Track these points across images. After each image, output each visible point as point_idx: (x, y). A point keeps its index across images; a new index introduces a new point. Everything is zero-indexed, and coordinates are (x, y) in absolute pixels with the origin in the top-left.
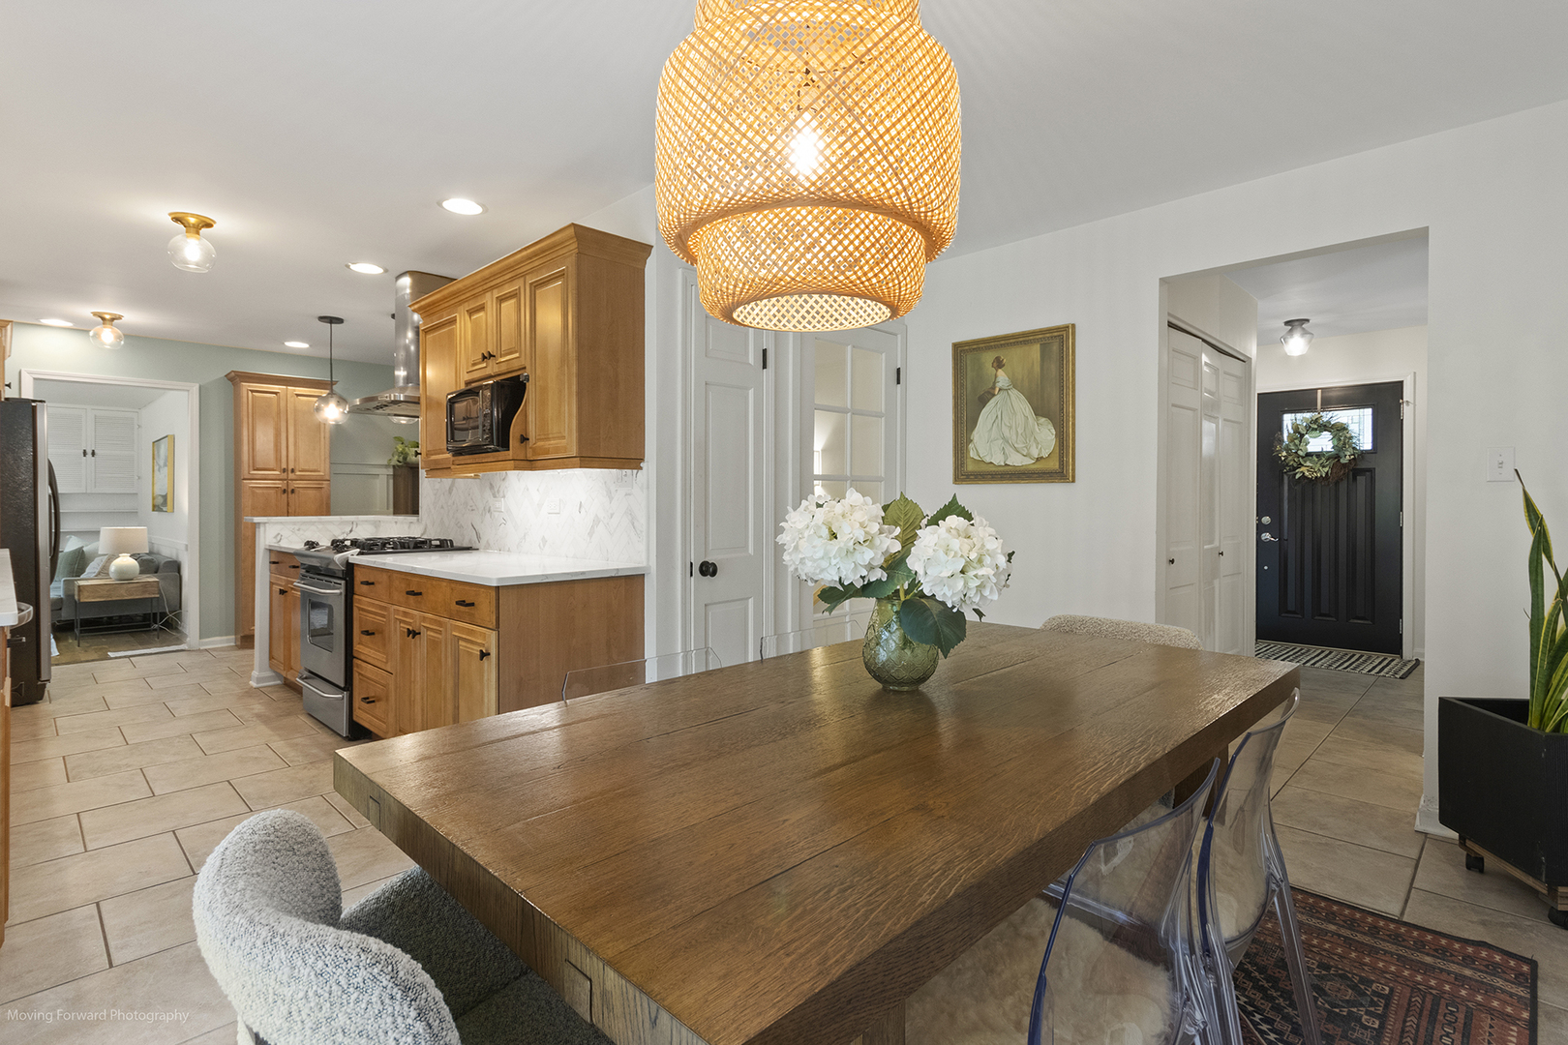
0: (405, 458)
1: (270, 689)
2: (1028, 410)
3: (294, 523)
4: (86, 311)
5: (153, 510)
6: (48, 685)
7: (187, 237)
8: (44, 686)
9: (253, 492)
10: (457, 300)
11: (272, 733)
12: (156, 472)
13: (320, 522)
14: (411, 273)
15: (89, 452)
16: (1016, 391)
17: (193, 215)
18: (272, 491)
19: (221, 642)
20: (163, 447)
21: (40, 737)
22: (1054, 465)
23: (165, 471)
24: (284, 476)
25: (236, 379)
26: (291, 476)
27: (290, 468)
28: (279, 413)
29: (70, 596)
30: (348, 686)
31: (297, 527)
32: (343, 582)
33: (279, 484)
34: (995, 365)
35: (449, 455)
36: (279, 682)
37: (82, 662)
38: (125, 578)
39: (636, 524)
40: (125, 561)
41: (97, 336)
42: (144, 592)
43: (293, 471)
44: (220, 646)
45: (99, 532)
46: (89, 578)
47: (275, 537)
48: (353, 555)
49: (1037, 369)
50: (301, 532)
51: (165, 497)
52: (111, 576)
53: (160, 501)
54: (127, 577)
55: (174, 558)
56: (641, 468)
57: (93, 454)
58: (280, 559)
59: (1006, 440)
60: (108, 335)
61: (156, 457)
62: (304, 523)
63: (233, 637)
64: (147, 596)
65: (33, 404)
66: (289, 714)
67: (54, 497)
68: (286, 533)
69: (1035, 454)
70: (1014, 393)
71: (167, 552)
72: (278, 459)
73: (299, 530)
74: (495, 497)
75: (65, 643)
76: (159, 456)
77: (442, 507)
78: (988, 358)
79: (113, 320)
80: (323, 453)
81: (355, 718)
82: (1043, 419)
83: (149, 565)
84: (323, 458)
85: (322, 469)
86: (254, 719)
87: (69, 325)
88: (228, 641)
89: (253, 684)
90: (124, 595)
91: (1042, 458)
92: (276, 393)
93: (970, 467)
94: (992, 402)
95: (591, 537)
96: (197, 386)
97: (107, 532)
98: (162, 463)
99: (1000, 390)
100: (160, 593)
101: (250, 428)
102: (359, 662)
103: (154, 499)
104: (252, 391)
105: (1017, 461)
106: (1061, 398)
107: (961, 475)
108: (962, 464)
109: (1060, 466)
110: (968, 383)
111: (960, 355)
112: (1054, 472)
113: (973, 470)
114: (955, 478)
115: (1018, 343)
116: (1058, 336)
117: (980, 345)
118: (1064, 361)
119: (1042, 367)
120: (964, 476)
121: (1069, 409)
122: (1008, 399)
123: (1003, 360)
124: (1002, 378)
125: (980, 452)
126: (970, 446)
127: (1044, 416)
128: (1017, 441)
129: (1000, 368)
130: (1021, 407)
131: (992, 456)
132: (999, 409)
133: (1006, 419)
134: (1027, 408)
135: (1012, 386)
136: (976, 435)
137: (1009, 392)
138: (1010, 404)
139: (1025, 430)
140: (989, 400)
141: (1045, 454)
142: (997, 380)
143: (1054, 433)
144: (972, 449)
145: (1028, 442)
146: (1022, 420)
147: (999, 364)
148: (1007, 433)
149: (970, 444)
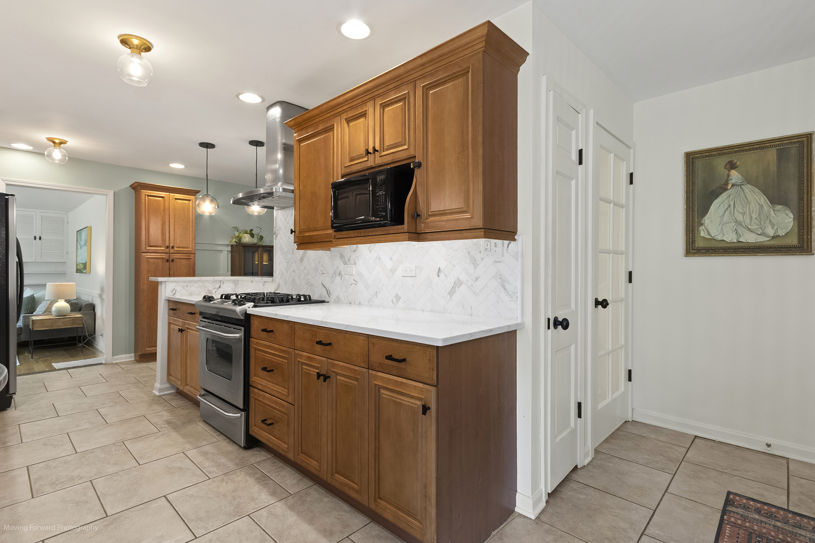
0: (240, 240)
1: (168, 397)
2: (763, 200)
3: (184, 282)
4: (42, 137)
5: (77, 272)
6: (14, 396)
7: (132, 57)
8: (11, 398)
9: (148, 261)
10: (333, 113)
11: (183, 440)
12: (79, 250)
13: (200, 281)
14: (281, 103)
15: (38, 237)
16: (750, 186)
17: (137, 37)
18: (160, 261)
19: (126, 358)
20: (84, 235)
21: (9, 444)
22: (794, 241)
23: (85, 248)
24: (167, 250)
25: (137, 187)
26: (172, 251)
27: (171, 245)
28: (164, 210)
29: (26, 326)
30: (246, 409)
31: (186, 285)
32: (243, 328)
33: (164, 256)
34: (727, 167)
35: (331, 231)
36: (173, 391)
37: (36, 373)
38: (61, 314)
39: (507, 286)
40: (62, 304)
41: (49, 156)
42: (74, 323)
43: (173, 247)
44: (125, 360)
45: (45, 285)
46: (38, 315)
47: (172, 291)
48: (249, 307)
49: (773, 168)
50: (189, 288)
51: (85, 265)
52: (53, 313)
53: (81, 266)
54: (62, 314)
55: (91, 301)
56: (515, 240)
57: (40, 238)
58: (175, 307)
59: (738, 223)
60: (57, 154)
61: (79, 240)
62: (190, 281)
63: (133, 354)
64: (75, 326)
65: (6, 197)
66: (190, 421)
67: (20, 264)
68: (179, 288)
69: (771, 232)
70: (748, 188)
71: (86, 298)
72: (164, 240)
73: (187, 286)
74: (345, 263)
75: (23, 356)
76: (81, 239)
77: (294, 271)
78: (720, 163)
79: (61, 143)
80: (191, 236)
81: (251, 433)
82: (779, 207)
83: (76, 306)
84: (191, 239)
85: (191, 246)
86: (166, 426)
87: (30, 148)
88: (130, 357)
89: (157, 394)
90: (62, 326)
91: (778, 236)
92: (162, 197)
93: (700, 244)
94: (724, 195)
95: (451, 296)
96: (113, 192)
97: (50, 286)
98: (83, 243)
99: (733, 185)
100: (83, 324)
101: (147, 219)
102: (256, 390)
103: (77, 265)
104: (148, 196)
105: (750, 238)
106: (800, 190)
107: (693, 250)
108: (693, 242)
109: (799, 243)
110: (699, 181)
111: (693, 161)
112: (795, 247)
113: (704, 246)
114: (687, 252)
115: (753, 149)
116: (798, 142)
117: (713, 153)
118: (805, 161)
119: (779, 167)
120: (696, 251)
121: (811, 198)
122: (741, 192)
123: (736, 163)
124: (735, 176)
125: (711, 232)
126: (701, 228)
127: (779, 204)
128: (751, 223)
129: (733, 169)
130: (756, 197)
131: (724, 235)
132: (732, 200)
133: (739, 208)
134: (762, 199)
135: (745, 182)
136: (707, 220)
137: (743, 186)
138: (743, 196)
139: (759, 215)
140: (721, 194)
141: (782, 233)
142: (730, 178)
143: (792, 217)
144: (703, 230)
145: (763, 223)
146: (756, 207)
147: (732, 166)
148: (740, 217)
149: (700, 226)
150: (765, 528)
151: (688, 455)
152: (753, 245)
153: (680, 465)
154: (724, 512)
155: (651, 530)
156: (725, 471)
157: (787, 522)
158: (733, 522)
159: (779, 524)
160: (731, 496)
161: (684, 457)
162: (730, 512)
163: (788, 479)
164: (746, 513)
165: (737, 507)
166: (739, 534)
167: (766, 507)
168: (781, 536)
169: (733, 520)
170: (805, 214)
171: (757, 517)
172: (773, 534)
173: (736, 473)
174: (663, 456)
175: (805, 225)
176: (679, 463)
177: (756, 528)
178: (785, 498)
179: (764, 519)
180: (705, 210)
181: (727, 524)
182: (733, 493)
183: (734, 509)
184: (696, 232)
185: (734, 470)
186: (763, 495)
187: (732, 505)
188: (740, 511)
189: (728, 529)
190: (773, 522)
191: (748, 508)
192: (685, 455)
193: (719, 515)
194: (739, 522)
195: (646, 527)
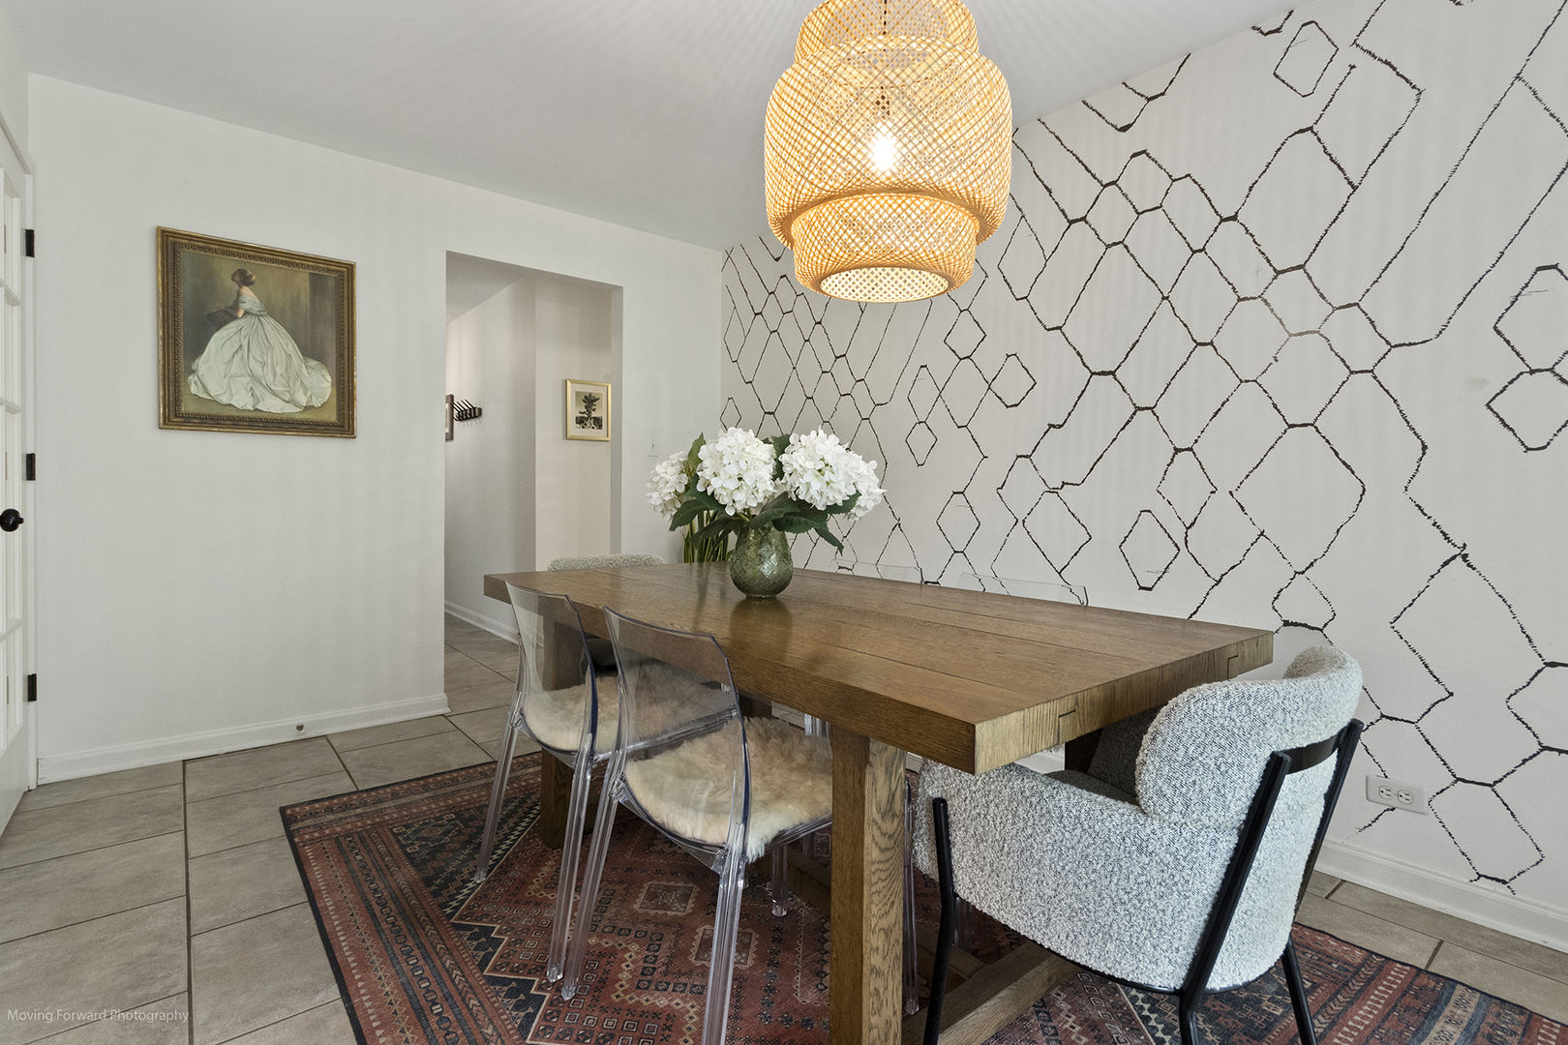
2: (291, 347)
16: (272, 321)
22: (331, 416)
34: (237, 278)
49: (305, 300)
59: (252, 375)
69: (303, 400)
70: (269, 323)
82: (314, 363)
91: (313, 407)
93: (189, 407)
94: (231, 328)
99: (246, 313)
105: (274, 406)
106: (340, 343)
107: (176, 416)
108: (177, 402)
109: (338, 419)
110: (186, 291)
111: (174, 250)
112: (333, 425)
113: (197, 412)
114: (164, 420)
115: (276, 261)
116: (337, 271)
117: (212, 246)
118: (346, 302)
119: (312, 301)
120: (181, 420)
121: (353, 357)
122: (260, 326)
123: (251, 276)
124: (249, 298)
125: (209, 387)
126: (191, 377)
127: (314, 359)
128: (274, 382)
129: (247, 285)
130: (281, 340)
131: (232, 396)
132: (245, 337)
133: (256, 352)
134: (290, 345)
135: (265, 313)
136: (202, 364)
137: (261, 319)
138: (262, 332)
139: (286, 371)
140: (226, 323)
141: (317, 403)
142: (242, 298)
143: (330, 380)
144: (195, 382)
145: (291, 385)
146: (282, 357)
147: (244, 279)
148: (258, 370)
149: (189, 375)
150: (348, 823)
151: (189, 792)
152: (278, 417)
153: (185, 811)
154: (290, 836)
155: (198, 924)
156: (259, 786)
157: (365, 805)
158: (309, 840)
159: (359, 811)
160: (289, 812)
161: (185, 797)
162: (298, 830)
163: (339, 758)
164: (318, 821)
165: (303, 820)
166: (324, 848)
167: (335, 801)
168: (369, 822)
169: (307, 837)
170: (346, 379)
171: (332, 817)
172: (359, 824)
173: (275, 781)
174: (145, 813)
175: (346, 393)
176: (182, 810)
177: (338, 829)
178: (348, 780)
179: (341, 815)
180: (198, 348)
181: (304, 846)
182: (288, 807)
183: (300, 825)
184: (182, 384)
185: (271, 779)
186: (323, 790)
187: (296, 821)
188: (310, 822)
189: (308, 852)
190: (352, 812)
191: (316, 813)
192: (184, 794)
193: (287, 843)
194: (316, 834)
195: (188, 924)
